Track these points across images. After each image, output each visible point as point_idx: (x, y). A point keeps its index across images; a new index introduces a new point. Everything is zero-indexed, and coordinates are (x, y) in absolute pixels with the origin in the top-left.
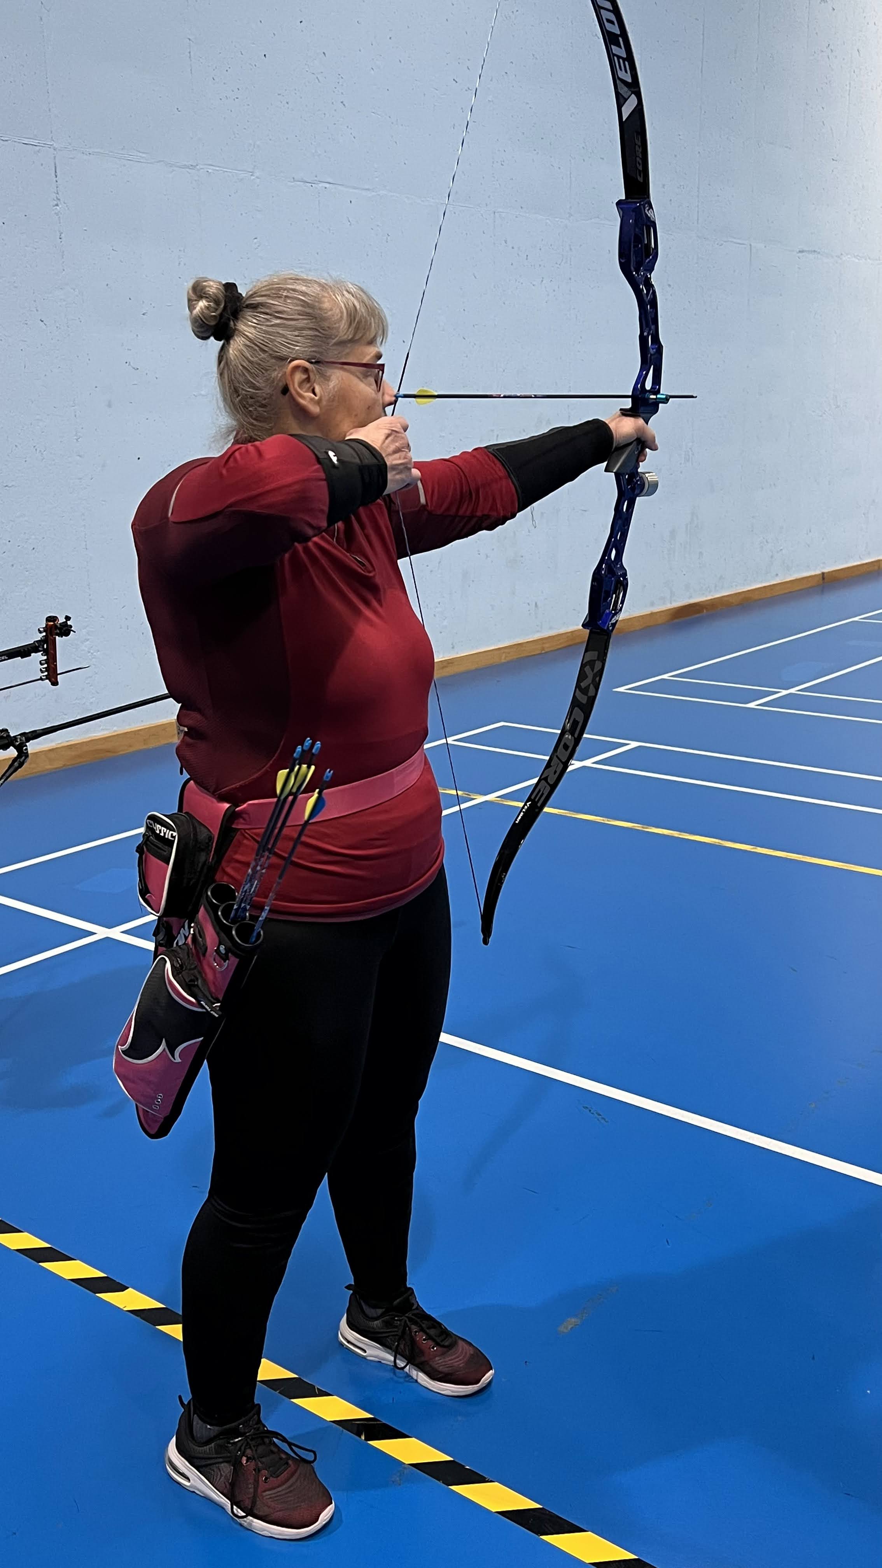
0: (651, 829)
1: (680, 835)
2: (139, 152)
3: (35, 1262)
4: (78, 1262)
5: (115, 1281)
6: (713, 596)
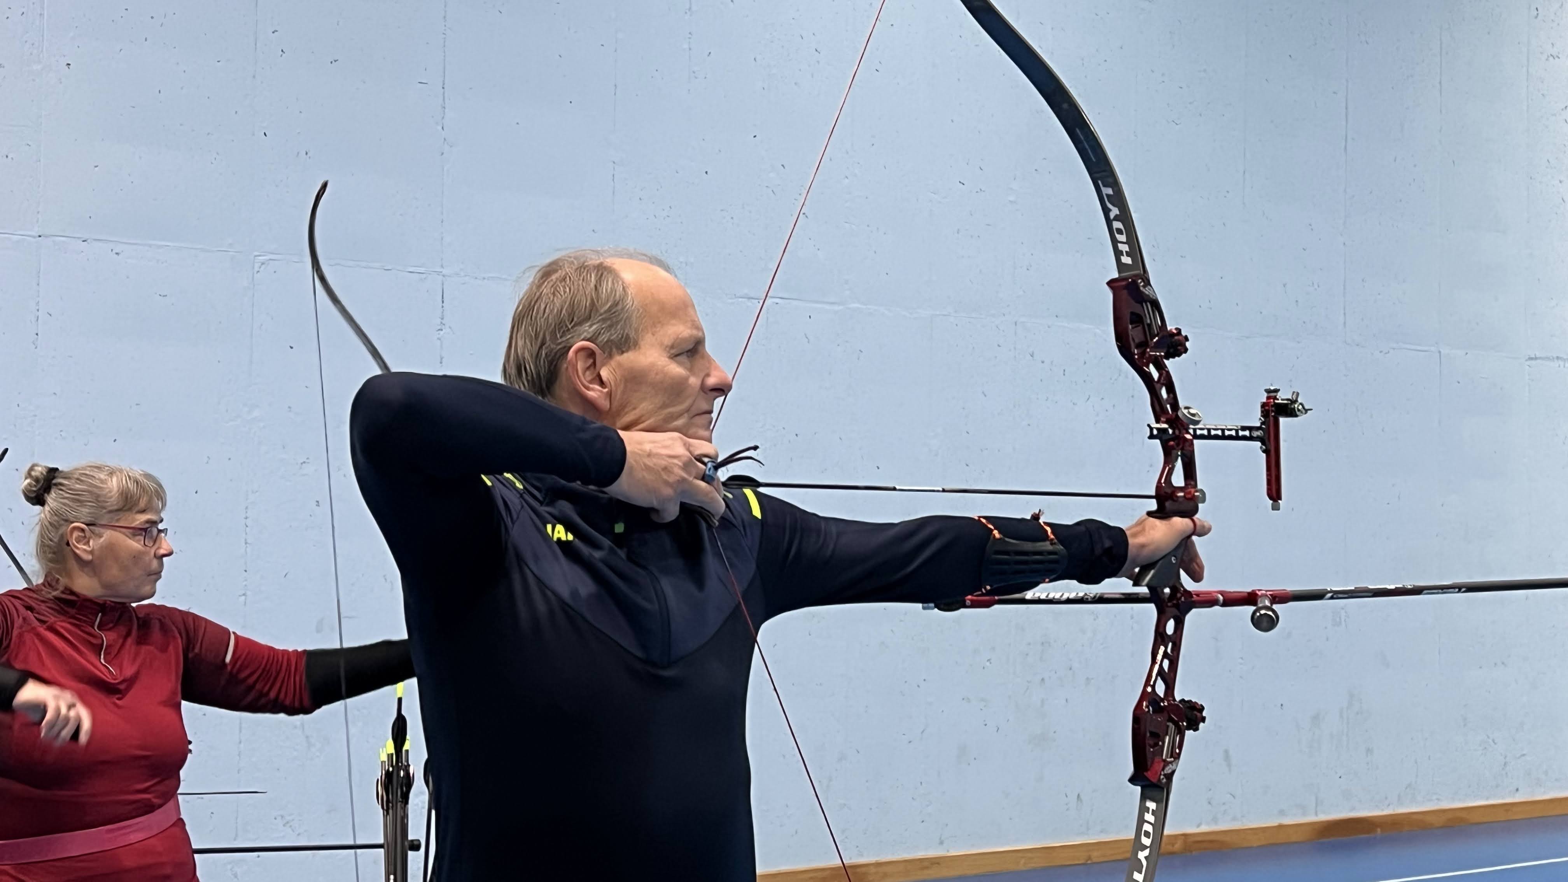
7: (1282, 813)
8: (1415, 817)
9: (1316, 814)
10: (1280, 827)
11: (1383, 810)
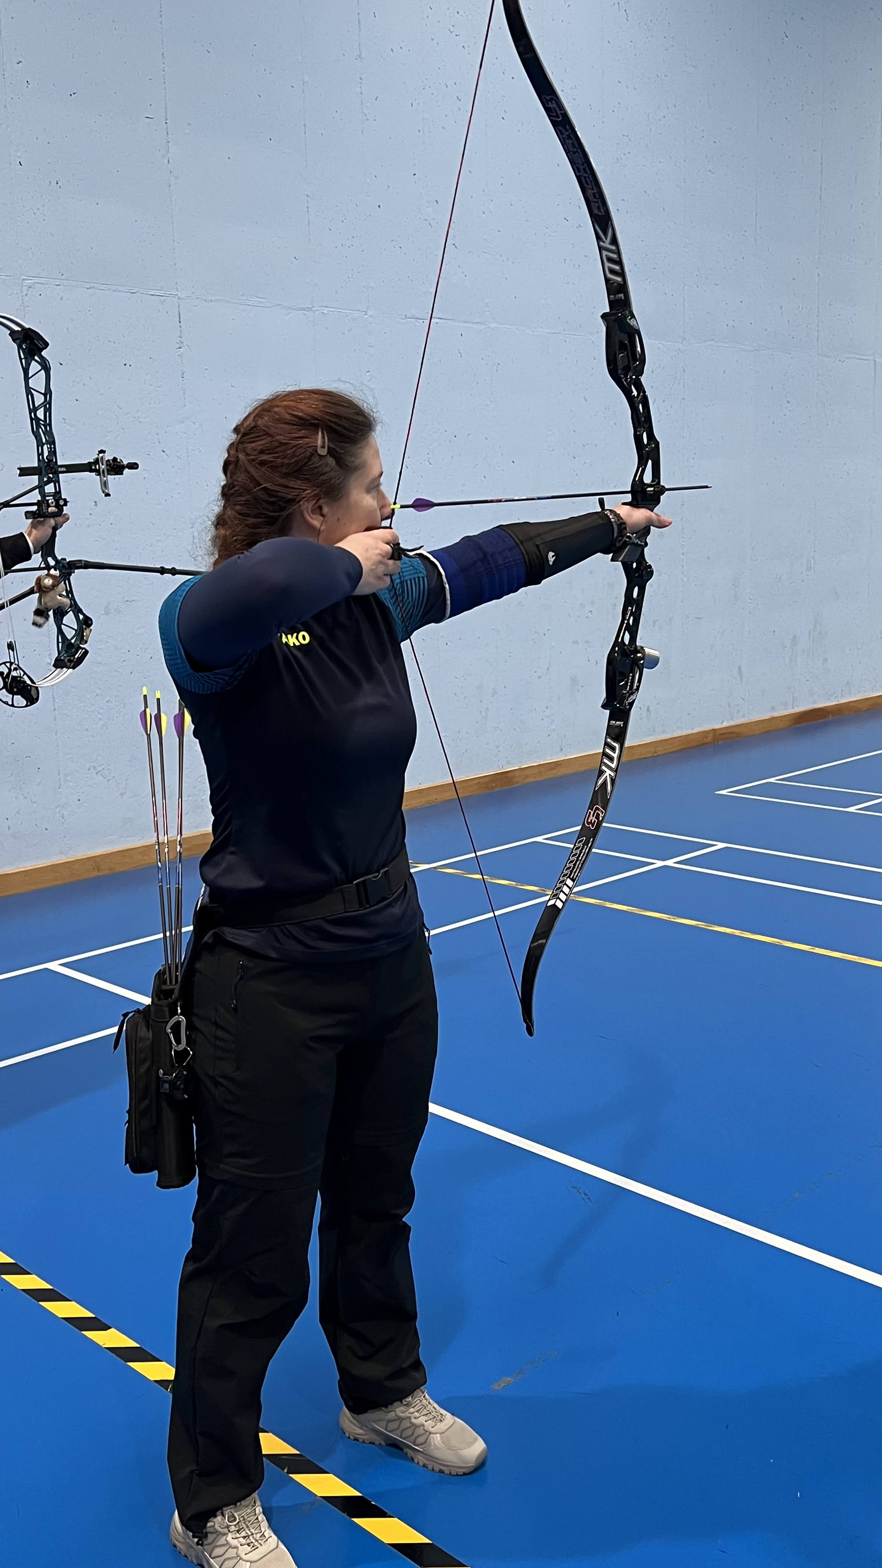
0: (714, 927)
1: (742, 933)
2: (257, 297)
3: (35, 1301)
4: (73, 1303)
5: (101, 1321)
6: (838, 701)
7: (773, 709)
8: (851, 704)
9: (793, 709)
10: (773, 719)
11: (832, 702)
